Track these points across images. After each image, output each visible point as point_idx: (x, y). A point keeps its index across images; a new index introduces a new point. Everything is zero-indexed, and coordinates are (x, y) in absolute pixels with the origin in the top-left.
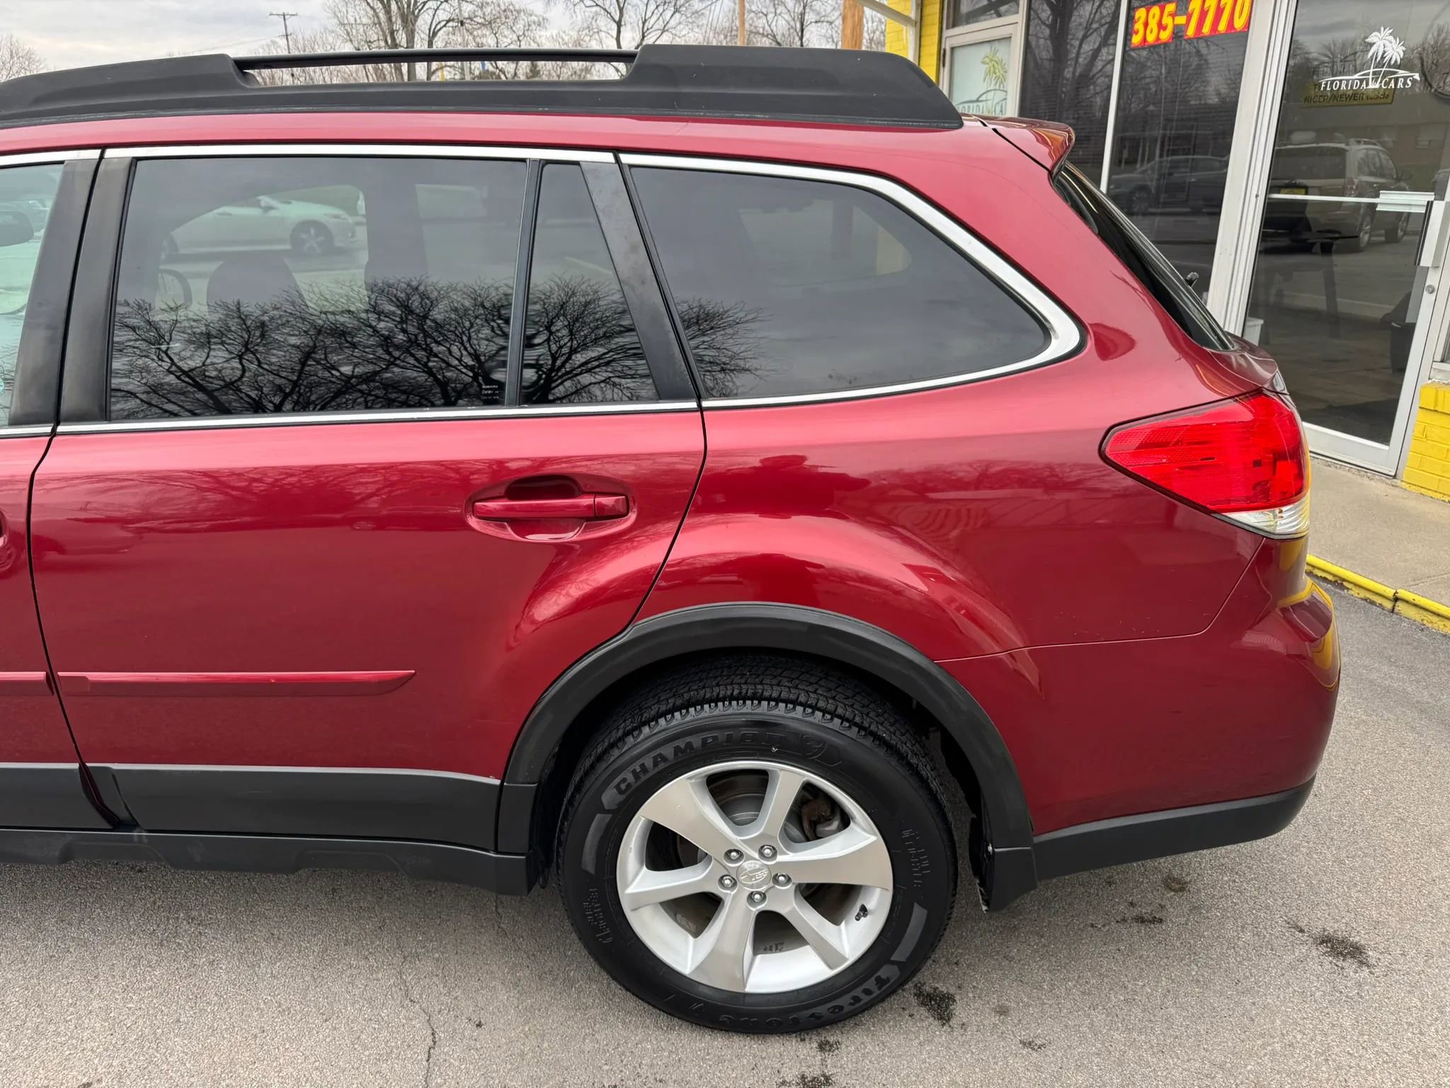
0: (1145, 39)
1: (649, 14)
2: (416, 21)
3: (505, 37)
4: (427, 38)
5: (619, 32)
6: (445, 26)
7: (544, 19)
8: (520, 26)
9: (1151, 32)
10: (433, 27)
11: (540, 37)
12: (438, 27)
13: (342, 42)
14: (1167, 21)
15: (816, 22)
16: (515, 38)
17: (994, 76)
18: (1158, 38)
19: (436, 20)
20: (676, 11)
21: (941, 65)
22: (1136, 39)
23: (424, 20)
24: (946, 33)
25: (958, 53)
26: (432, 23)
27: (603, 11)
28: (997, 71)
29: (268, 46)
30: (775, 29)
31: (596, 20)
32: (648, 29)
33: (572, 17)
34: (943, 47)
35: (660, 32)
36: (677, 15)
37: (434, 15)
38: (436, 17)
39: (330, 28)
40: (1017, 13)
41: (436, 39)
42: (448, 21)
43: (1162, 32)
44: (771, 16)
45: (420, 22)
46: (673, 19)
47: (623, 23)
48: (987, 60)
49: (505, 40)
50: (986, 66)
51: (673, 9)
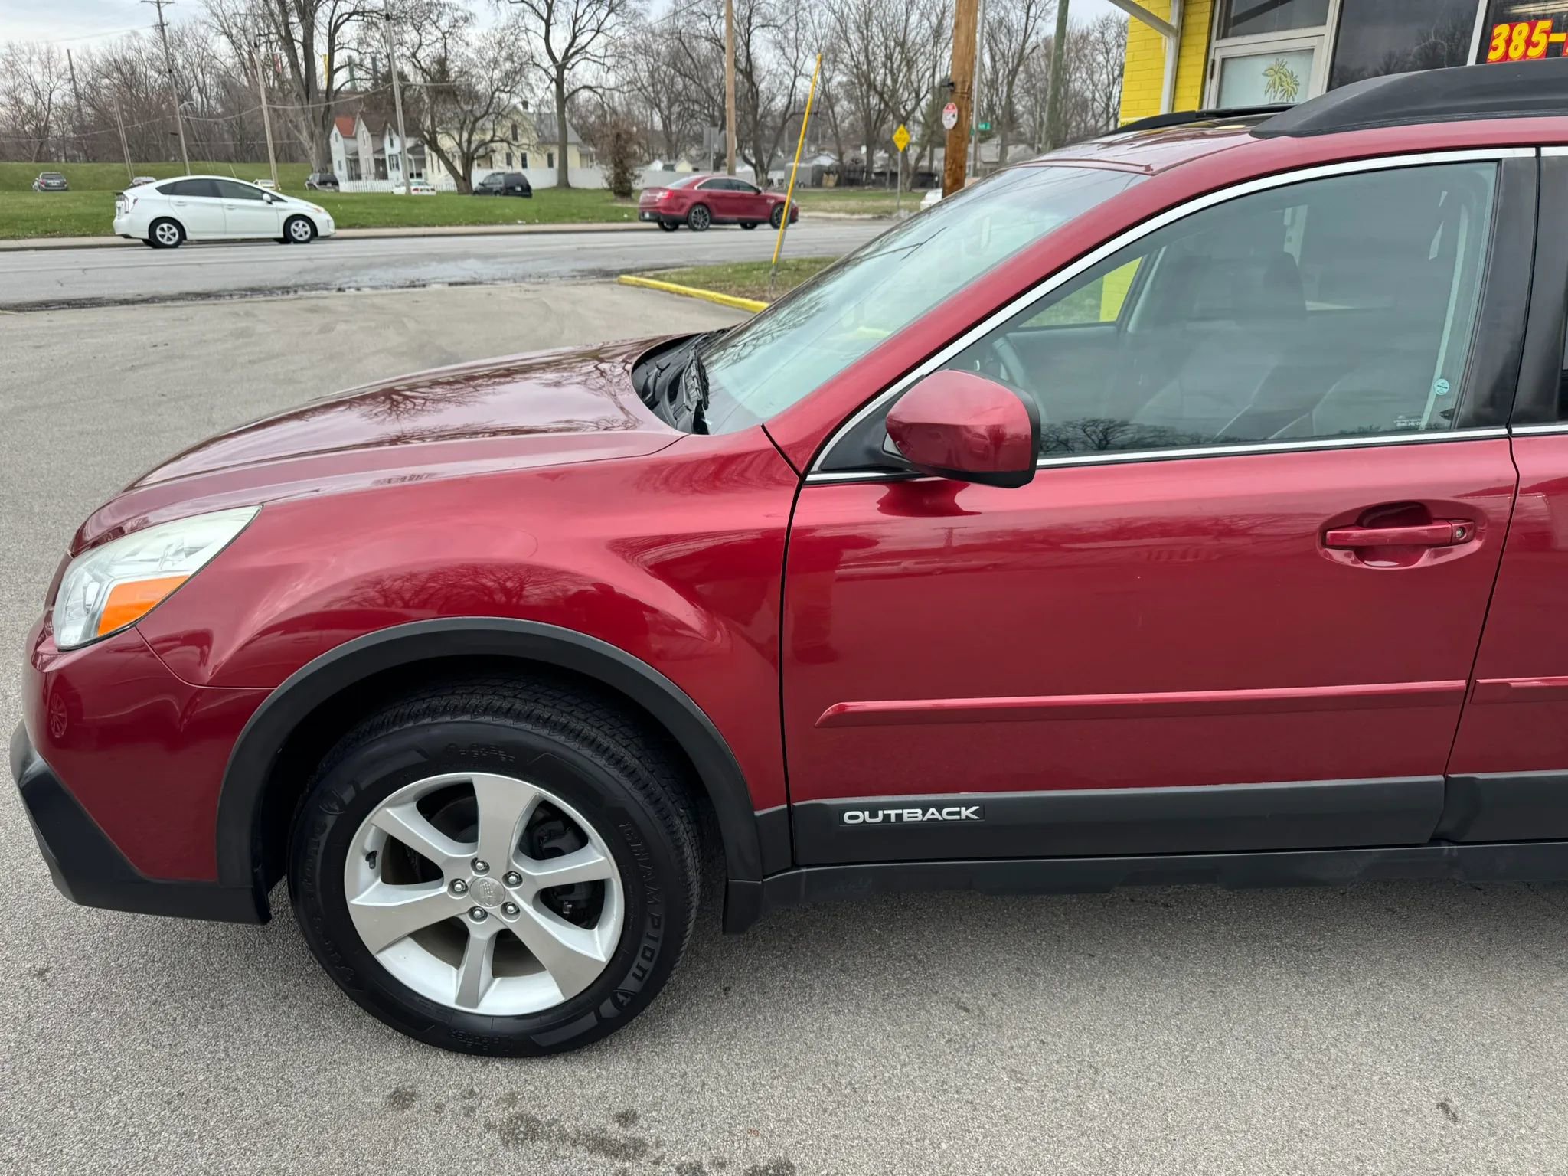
0: (1506, 55)
1: (580, 13)
2: (315, 12)
3: (430, 33)
4: (326, 32)
5: (548, 32)
6: (348, 19)
7: (471, 14)
8: (444, 23)
9: (1516, 48)
10: (334, 20)
11: (468, 34)
12: (341, 20)
13: (216, 35)
14: (1536, 37)
15: (763, 26)
16: (440, 35)
17: (1280, 88)
18: (1525, 55)
19: (338, 12)
20: (611, 10)
21: (1208, 76)
22: (1493, 56)
23: (324, 13)
24: (1215, 44)
25: (1229, 65)
26: (331, 18)
27: (530, 9)
28: (1285, 84)
29: (129, 37)
30: (717, 32)
31: (523, 18)
32: (580, 29)
33: (496, 14)
34: (1211, 58)
35: (594, 33)
36: (612, 15)
37: (335, 8)
38: (337, 9)
39: (202, 18)
40: (1324, 24)
41: (338, 34)
42: (351, 15)
43: (1531, 49)
44: (714, 18)
45: (319, 14)
46: (608, 19)
47: (552, 21)
48: (1272, 72)
49: (429, 37)
50: (1270, 78)
51: (607, 9)
